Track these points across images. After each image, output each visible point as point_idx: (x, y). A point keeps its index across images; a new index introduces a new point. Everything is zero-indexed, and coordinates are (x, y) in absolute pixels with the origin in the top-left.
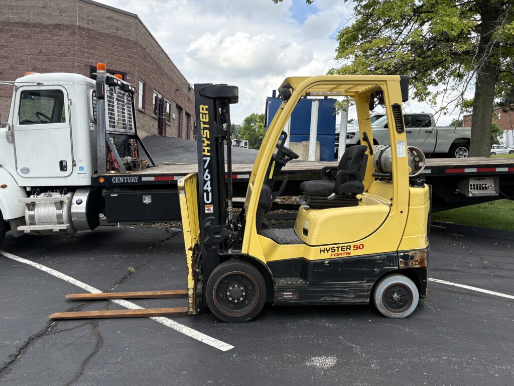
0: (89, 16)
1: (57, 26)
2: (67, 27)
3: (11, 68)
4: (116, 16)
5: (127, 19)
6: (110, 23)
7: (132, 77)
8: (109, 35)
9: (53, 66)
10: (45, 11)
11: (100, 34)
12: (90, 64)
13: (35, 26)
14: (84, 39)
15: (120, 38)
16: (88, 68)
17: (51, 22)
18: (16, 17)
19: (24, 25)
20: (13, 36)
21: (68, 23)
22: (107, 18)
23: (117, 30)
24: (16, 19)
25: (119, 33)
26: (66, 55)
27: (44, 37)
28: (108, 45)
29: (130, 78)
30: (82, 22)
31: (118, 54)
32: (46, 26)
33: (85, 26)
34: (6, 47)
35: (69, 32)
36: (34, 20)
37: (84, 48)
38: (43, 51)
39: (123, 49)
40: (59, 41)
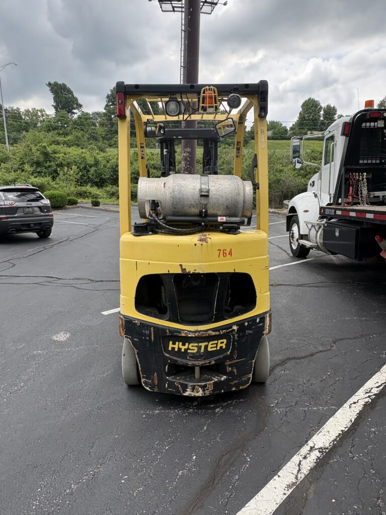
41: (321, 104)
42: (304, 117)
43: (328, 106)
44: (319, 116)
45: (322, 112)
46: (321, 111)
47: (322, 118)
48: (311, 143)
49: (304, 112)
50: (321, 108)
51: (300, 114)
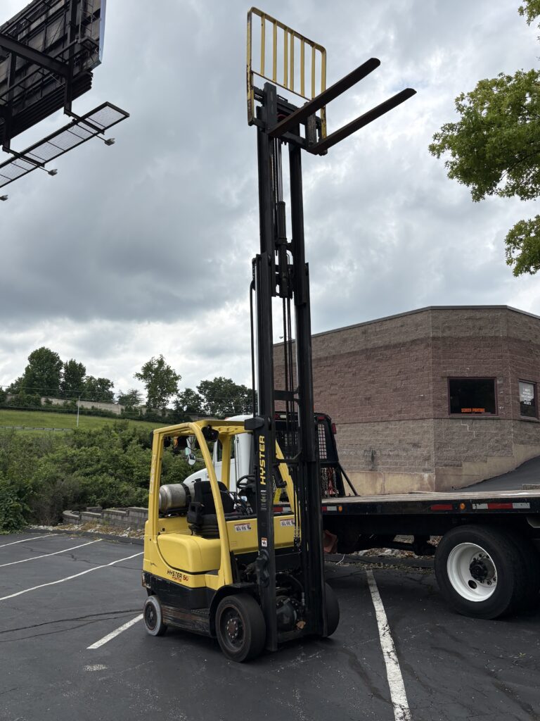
0: (444, 323)
1: (413, 342)
2: (422, 340)
3: (377, 393)
4: (478, 315)
5: (491, 314)
6: (470, 324)
7: (505, 381)
8: (469, 339)
9: (410, 383)
10: (404, 329)
11: (459, 339)
12: (448, 375)
13: (395, 346)
14: (439, 348)
15: (484, 338)
16: (446, 379)
17: (408, 340)
18: (380, 342)
19: (387, 347)
20: (378, 361)
21: (422, 336)
22: (466, 319)
23: (480, 329)
24: (380, 343)
25: (482, 333)
26: (422, 371)
27: (402, 355)
28: (468, 349)
29: (501, 382)
30: (436, 332)
31: (482, 357)
32: (404, 344)
33: (440, 335)
34: (373, 372)
35: (423, 346)
36: (395, 340)
37: (440, 358)
38: (403, 370)
39: (489, 349)
40: (415, 357)
41: (61, 359)
42: (34, 375)
43: (72, 363)
44: (59, 376)
45: (63, 371)
46: (61, 369)
47: (62, 380)
48: (49, 417)
49: (32, 368)
50: (61, 363)
51: (27, 369)
